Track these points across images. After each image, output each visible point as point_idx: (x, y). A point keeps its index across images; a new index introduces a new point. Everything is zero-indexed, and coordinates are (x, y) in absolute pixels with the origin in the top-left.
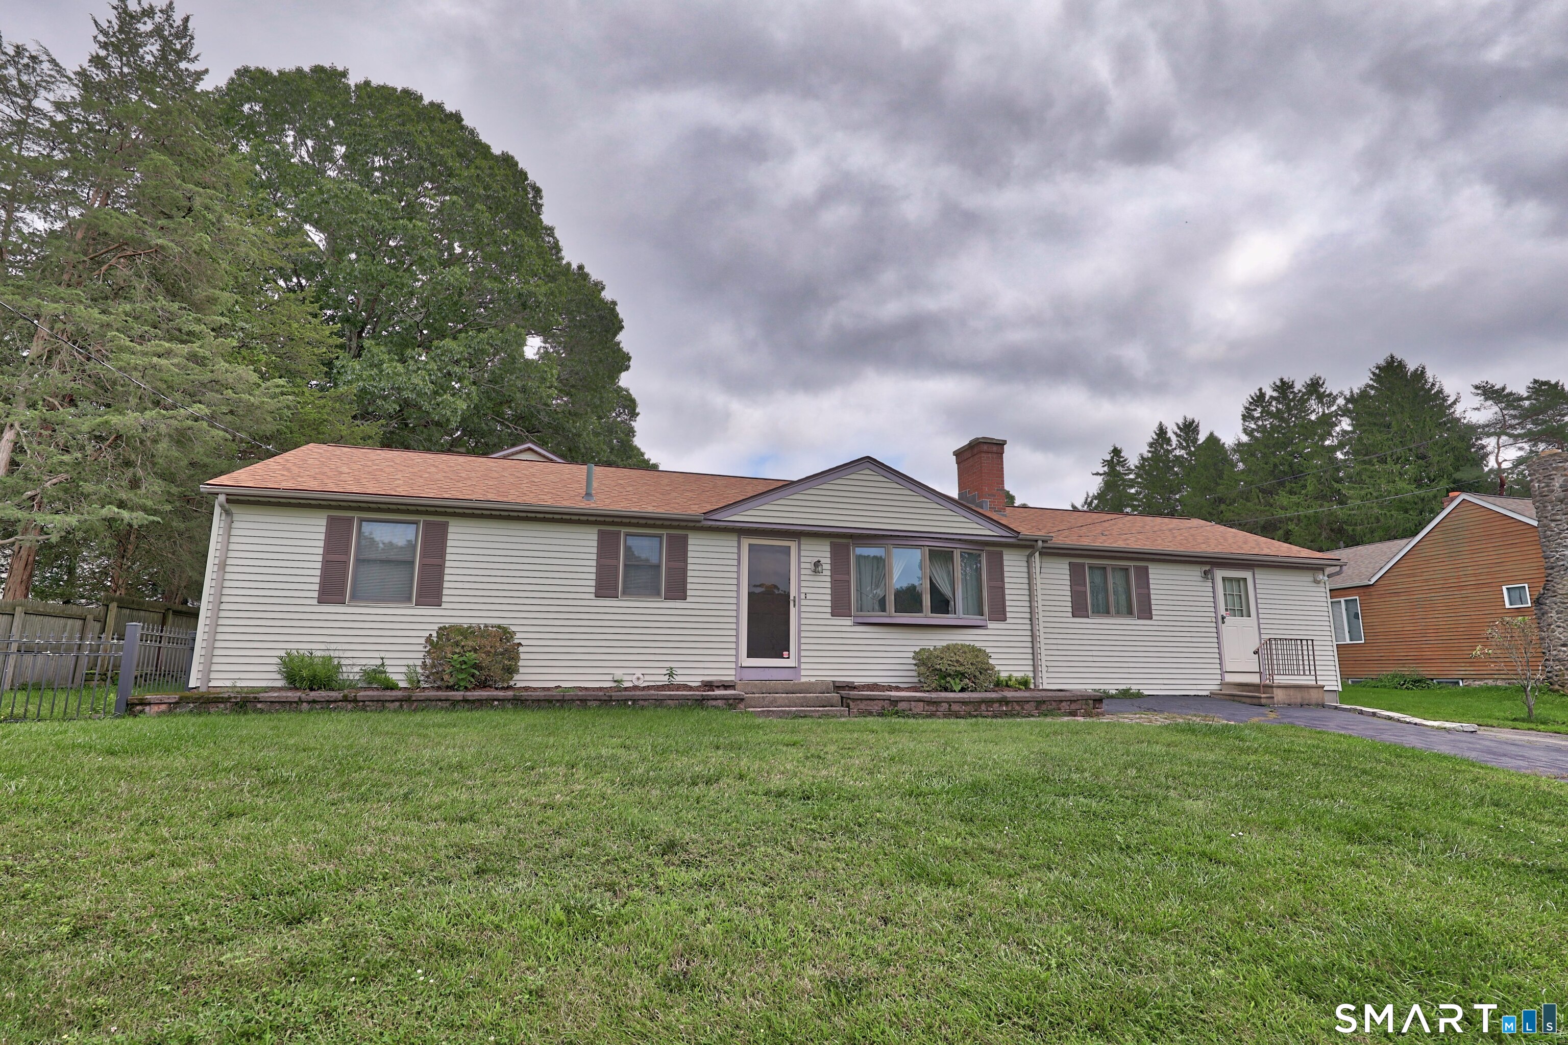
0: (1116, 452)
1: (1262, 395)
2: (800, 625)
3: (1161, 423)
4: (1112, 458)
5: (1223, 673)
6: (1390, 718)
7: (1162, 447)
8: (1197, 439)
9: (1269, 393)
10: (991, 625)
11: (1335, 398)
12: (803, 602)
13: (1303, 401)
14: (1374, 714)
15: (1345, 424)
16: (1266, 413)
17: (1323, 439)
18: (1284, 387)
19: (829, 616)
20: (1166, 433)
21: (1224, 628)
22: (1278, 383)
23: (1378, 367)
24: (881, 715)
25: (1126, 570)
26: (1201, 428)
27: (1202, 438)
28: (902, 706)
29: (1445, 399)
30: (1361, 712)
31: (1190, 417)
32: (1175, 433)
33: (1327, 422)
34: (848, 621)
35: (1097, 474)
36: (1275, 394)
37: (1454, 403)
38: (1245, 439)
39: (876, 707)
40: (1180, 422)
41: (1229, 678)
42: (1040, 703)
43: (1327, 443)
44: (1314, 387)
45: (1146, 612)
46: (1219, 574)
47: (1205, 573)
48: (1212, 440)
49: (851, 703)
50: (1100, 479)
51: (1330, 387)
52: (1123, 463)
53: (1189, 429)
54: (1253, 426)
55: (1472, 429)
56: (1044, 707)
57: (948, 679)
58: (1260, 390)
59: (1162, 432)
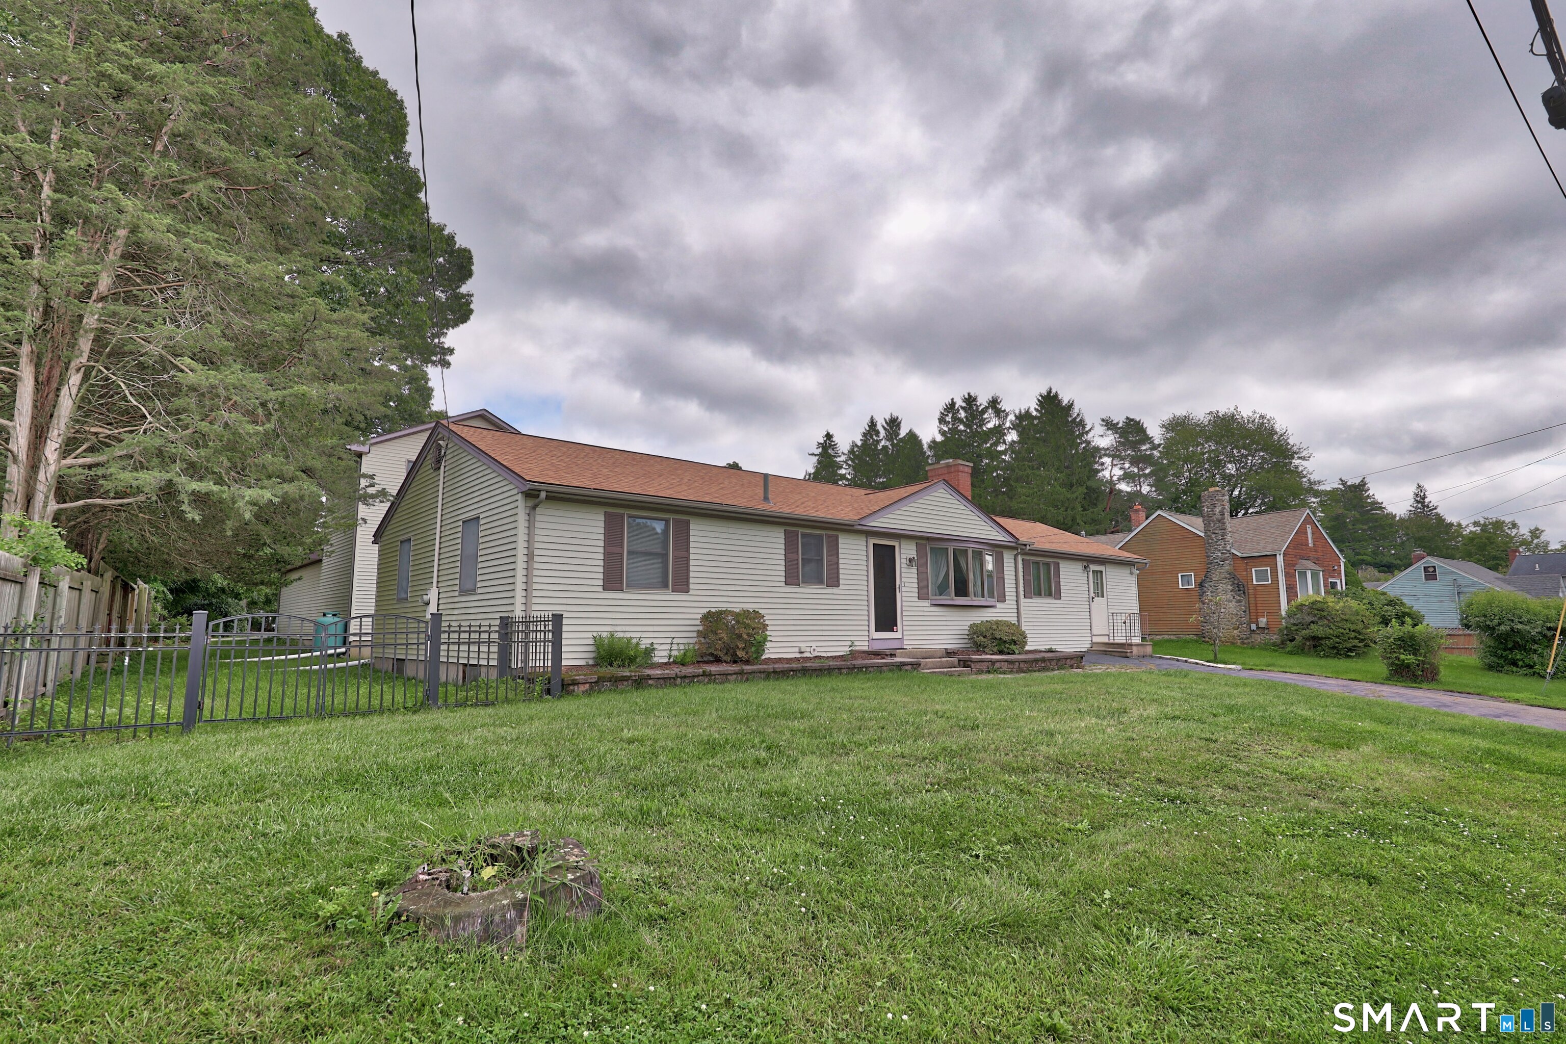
0: (829, 436)
1: (953, 404)
2: (902, 606)
3: (872, 417)
4: (825, 441)
5: (1092, 635)
6: (1197, 664)
7: (872, 437)
8: (899, 434)
9: (959, 403)
10: (999, 605)
11: (1007, 415)
12: (904, 589)
13: (984, 411)
14: (1186, 661)
15: (1012, 436)
16: (956, 419)
17: (996, 444)
18: (970, 400)
19: (916, 599)
20: (876, 425)
21: (1093, 604)
22: (967, 396)
23: (1041, 396)
24: (989, 672)
25: (1047, 565)
26: (902, 425)
27: (903, 433)
28: (997, 665)
29: (1084, 427)
30: (1178, 660)
31: (895, 415)
32: (883, 427)
33: (999, 432)
34: (926, 603)
35: (813, 454)
36: (964, 405)
37: (1090, 430)
38: (939, 438)
39: (984, 667)
40: (888, 417)
41: (1096, 639)
42: (1058, 660)
43: (999, 448)
44: (994, 403)
45: (1058, 596)
46: (1093, 567)
47: (1085, 567)
48: (912, 436)
49: (972, 665)
50: (815, 459)
51: (1004, 406)
52: (833, 446)
53: (893, 423)
54: (946, 429)
55: (1097, 449)
56: (1060, 663)
57: (1007, 645)
58: (952, 399)
59: (873, 424)
